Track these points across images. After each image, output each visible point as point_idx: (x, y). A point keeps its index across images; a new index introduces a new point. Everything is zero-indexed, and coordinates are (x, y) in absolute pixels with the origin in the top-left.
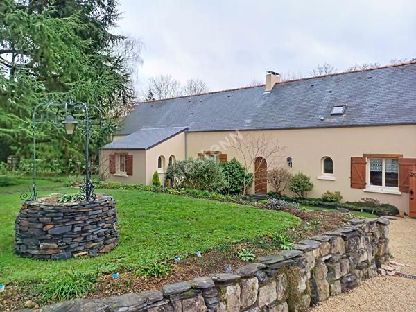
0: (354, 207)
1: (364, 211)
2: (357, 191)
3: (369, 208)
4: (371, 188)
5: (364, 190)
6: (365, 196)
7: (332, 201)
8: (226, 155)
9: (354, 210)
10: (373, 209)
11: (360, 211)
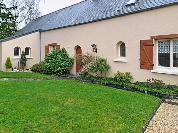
0: (140, 88)
1: (149, 92)
2: (145, 72)
3: (153, 90)
4: (158, 68)
5: (152, 71)
6: (151, 77)
7: (121, 81)
8: (60, 45)
9: (139, 91)
10: (158, 91)
11: (144, 92)
